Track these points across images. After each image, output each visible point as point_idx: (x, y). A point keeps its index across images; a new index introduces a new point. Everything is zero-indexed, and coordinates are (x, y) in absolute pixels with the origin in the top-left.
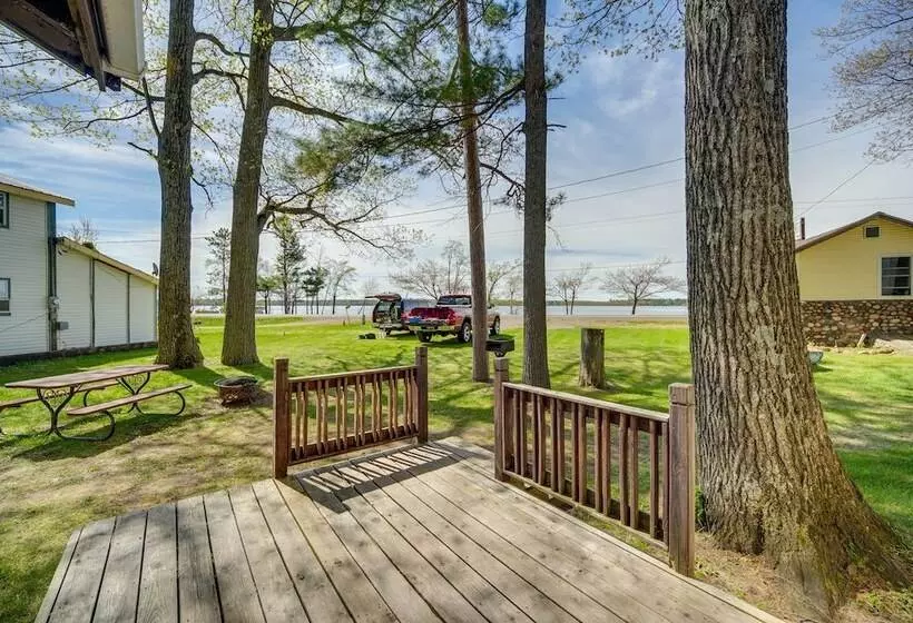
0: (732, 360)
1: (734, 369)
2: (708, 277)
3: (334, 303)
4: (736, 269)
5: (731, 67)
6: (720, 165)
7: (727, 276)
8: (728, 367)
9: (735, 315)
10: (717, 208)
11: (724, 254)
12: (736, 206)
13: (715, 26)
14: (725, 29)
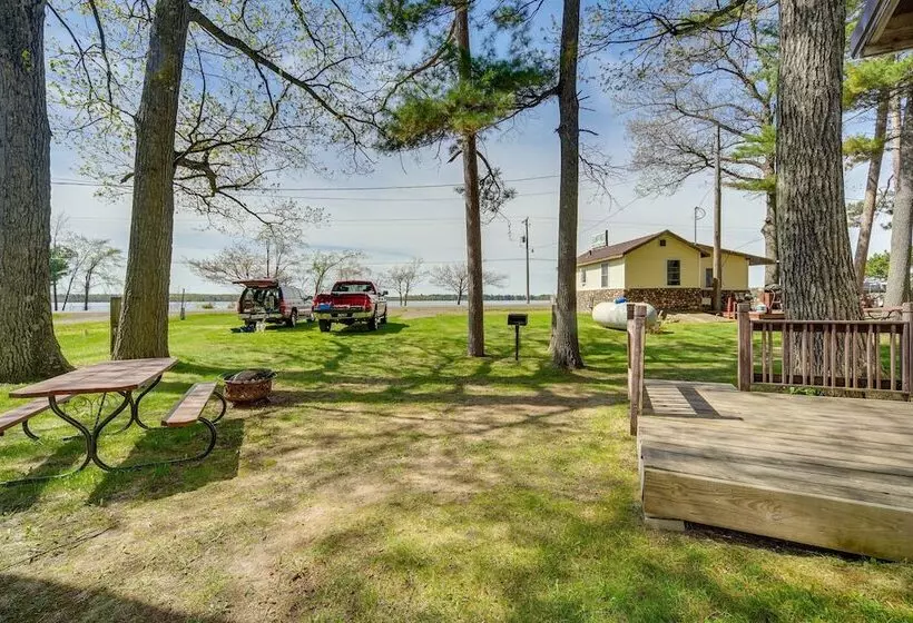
0: (837, 301)
1: (838, 306)
2: (816, 253)
3: (86, 299)
4: (836, 248)
5: (829, 128)
6: (823, 186)
7: (831, 252)
8: (834, 305)
9: (838, 275)
10: (821, 211)
11: (828, 239)
12: (834, 211)
13: (819, 102)
14: (826, 104)
